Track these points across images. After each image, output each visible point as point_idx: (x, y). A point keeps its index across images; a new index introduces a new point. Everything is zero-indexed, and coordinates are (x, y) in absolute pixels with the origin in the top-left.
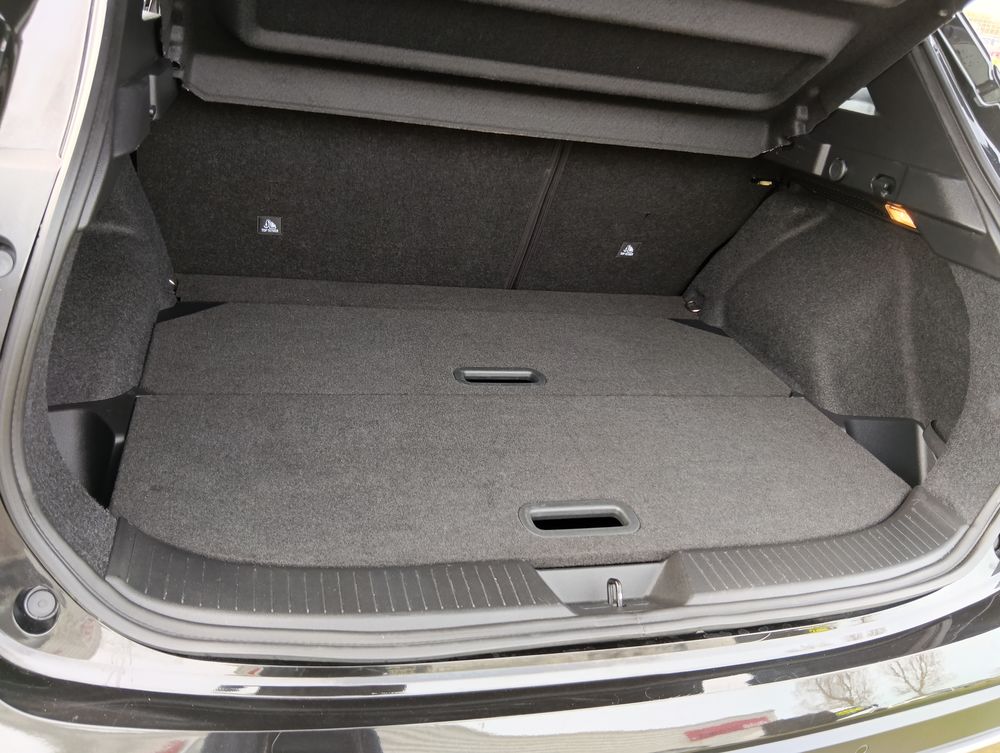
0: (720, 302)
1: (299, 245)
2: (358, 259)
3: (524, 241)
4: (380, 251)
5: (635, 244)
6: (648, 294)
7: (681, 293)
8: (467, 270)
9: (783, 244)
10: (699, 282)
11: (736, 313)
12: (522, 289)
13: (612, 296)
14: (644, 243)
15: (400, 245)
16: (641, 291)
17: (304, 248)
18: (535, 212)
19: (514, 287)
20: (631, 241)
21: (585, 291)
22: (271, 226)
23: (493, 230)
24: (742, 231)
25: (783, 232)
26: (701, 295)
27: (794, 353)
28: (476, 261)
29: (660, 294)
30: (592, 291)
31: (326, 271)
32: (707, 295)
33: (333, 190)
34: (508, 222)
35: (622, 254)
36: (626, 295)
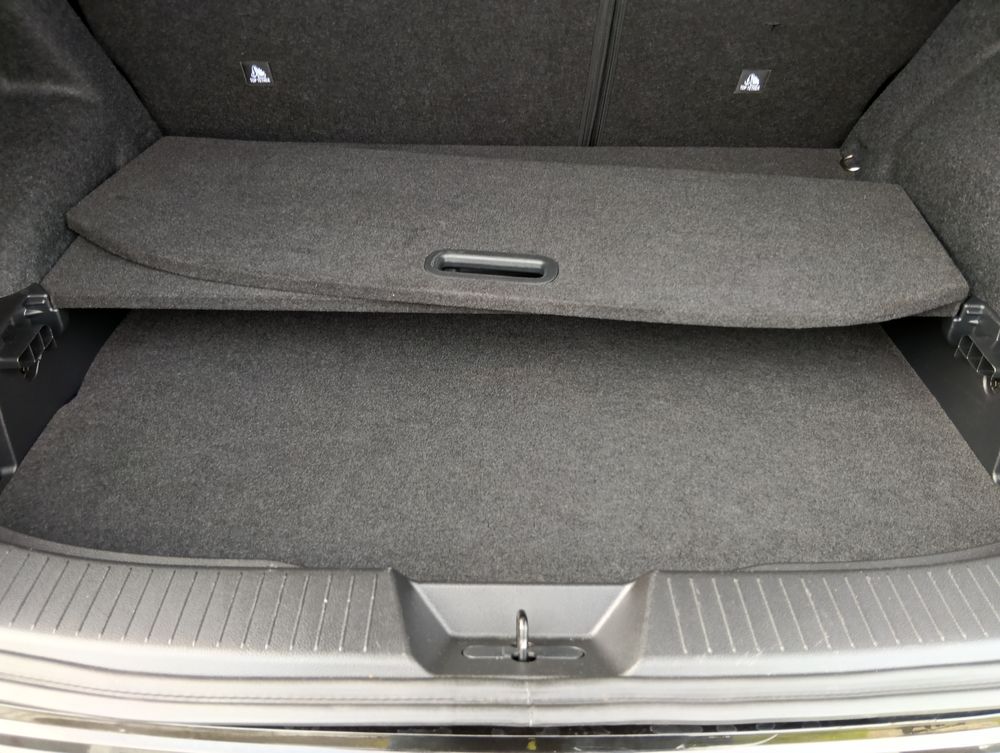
0: (887, 156)
1: (299, 97)
2: (377, 112)
3: (594, 76)
4: (402, 101)
5: (764, 72)
6: (790, 146)
7: (839, 144)
8: (522, 121)
9: (988, 62)
10: (862, 128)
11: (907, 173)
12: (604, 144)
13: (732, 151)
14: (774, 70)
15: (425, 91)
16: (779, 142)
17: (307, 101)
18: (602, 33)
19: (592, 144)
20: (753, 68)
21: (694, 145)
22: (259, 75)
23: (546, 62)
24: (926, 47)
25: (989, 42)
26: (863, 147)
27: (977, 236)
28: (531, 108)
29: (809, 146)
30: (704, 144)
31: (343, 131)
32: (871, 146)
33: (319, 19)
34: (565, 49)
35: (743, 88)
36: (757, 149)
